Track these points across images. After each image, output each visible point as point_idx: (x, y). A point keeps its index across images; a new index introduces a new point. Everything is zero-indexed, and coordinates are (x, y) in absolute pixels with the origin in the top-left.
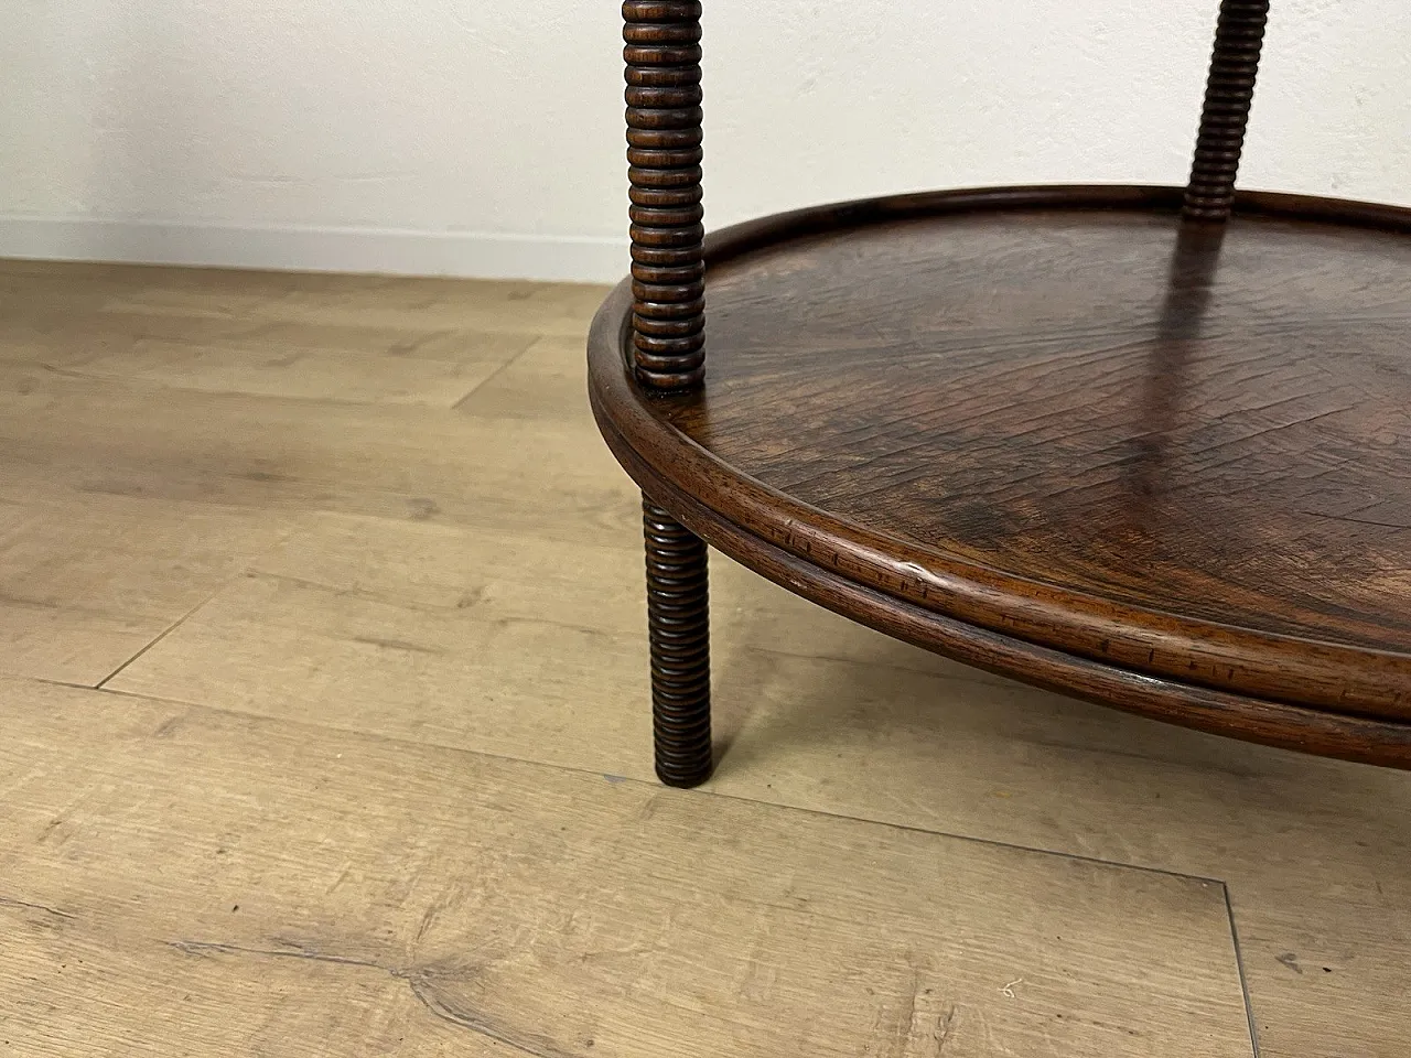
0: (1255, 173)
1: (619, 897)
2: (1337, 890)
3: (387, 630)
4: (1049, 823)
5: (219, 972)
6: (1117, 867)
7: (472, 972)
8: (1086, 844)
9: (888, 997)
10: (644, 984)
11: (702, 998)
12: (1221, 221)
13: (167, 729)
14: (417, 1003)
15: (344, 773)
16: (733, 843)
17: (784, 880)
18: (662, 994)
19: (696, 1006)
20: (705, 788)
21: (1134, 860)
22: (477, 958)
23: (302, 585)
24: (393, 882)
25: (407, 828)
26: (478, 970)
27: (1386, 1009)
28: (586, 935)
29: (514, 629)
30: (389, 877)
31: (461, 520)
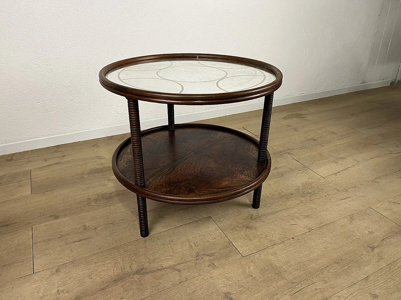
0: (176, 122)
1: (151, 252)
2: (220, 212)
3: (76, 239)
4: (190, 219)
5: (110, 288)
6: (200, 220)
7: (142, 269)
8: (195, 219)
9: (188, 245)
10: (163, 258)
11: (170, 256)
12: (174, 130)
13: (57, 271)
14: (139, 275)
15: (97, 260)
16: (159, 239)
17: (168, 240)
18: (166, 258)
19: (170, 257)
20: (149, 235)
21: (201, 218)
22: (141, 268)
23: (49, 240)
24: (121, 267)
25: (115, 261)
26: (143, 268)
27: (229, 221)
28: (151, 258)
29: (98, 228)
30: (120, 267)
31: (65, 216)
